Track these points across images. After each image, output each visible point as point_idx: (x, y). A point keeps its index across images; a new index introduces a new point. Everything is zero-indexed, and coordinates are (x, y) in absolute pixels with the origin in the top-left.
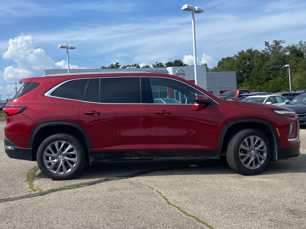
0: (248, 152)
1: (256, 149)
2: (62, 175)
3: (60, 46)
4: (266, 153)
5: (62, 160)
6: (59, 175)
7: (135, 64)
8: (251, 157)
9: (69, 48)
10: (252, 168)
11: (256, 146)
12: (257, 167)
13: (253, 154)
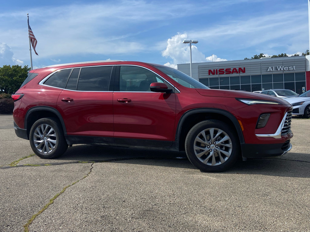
0: (207, 146)
1: (217, 143)
2: (46, 155)
3: (183, 42)
4: (232, 149)
5: (47, 141)
6: (43, 154)
7: (282, 54)
8: (211, 152)
9: (192, 43)
10: (210, 164)
11: (216, 140)
12: (217, 164)
13: (212, 148)
